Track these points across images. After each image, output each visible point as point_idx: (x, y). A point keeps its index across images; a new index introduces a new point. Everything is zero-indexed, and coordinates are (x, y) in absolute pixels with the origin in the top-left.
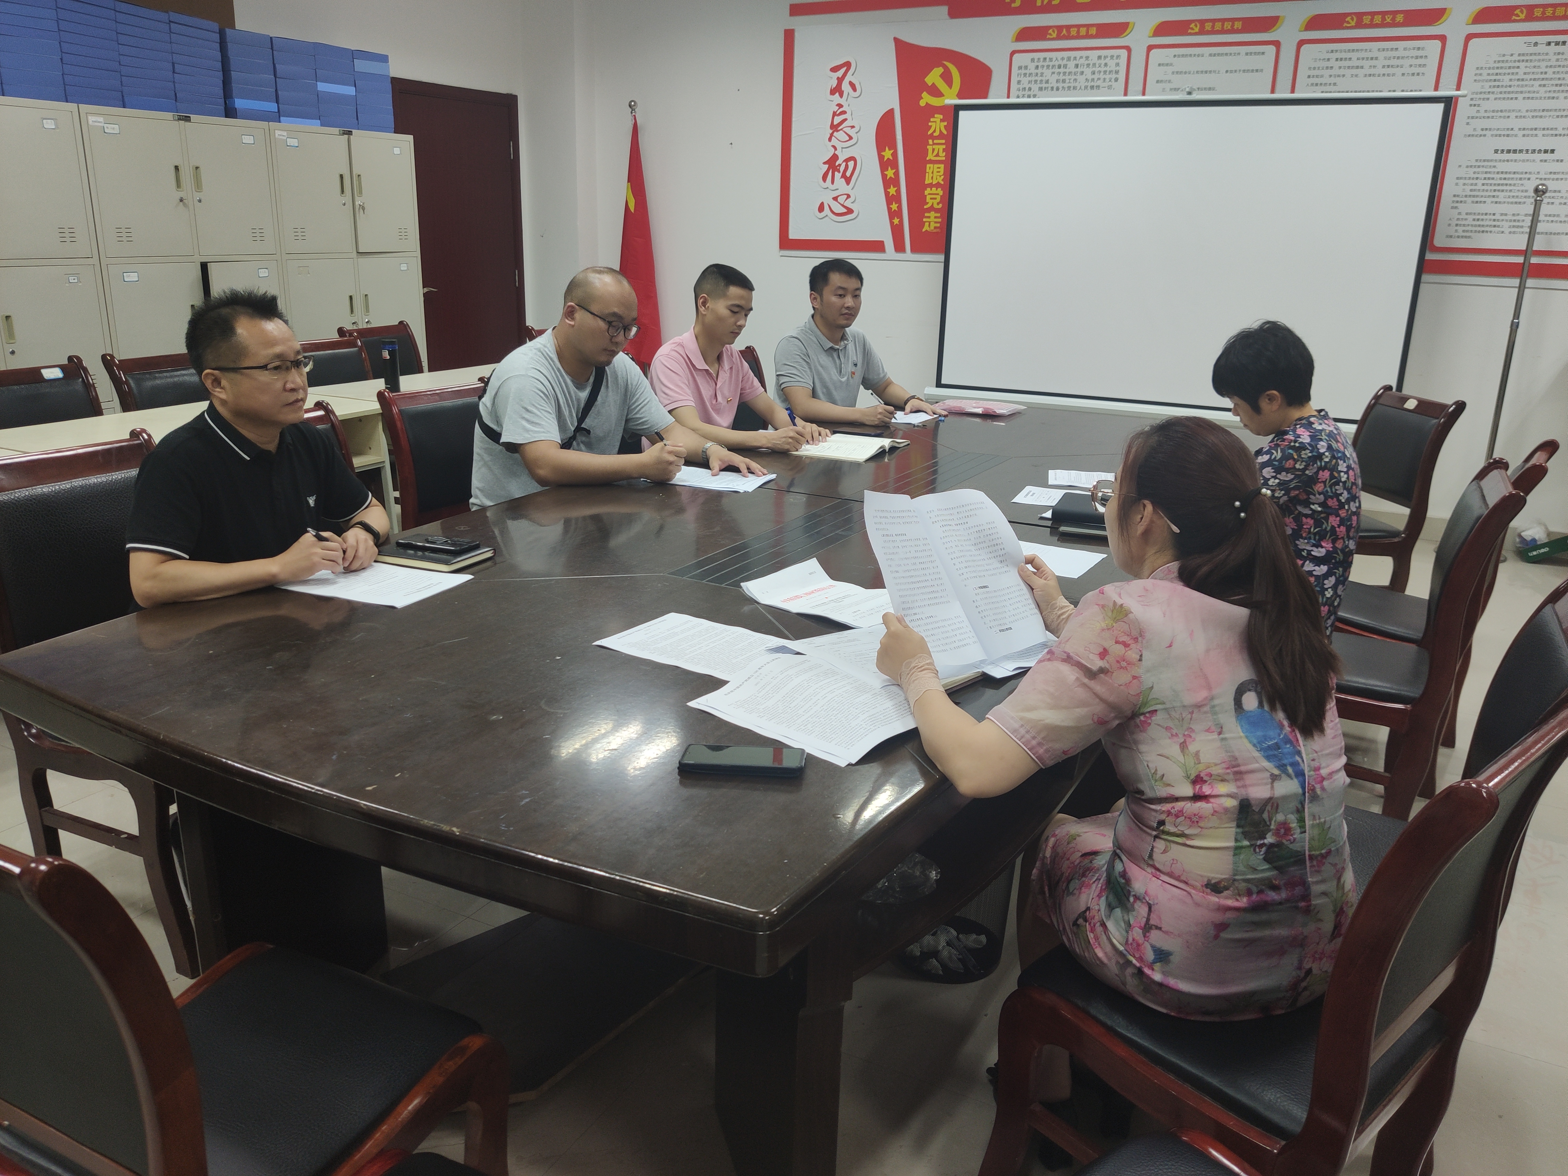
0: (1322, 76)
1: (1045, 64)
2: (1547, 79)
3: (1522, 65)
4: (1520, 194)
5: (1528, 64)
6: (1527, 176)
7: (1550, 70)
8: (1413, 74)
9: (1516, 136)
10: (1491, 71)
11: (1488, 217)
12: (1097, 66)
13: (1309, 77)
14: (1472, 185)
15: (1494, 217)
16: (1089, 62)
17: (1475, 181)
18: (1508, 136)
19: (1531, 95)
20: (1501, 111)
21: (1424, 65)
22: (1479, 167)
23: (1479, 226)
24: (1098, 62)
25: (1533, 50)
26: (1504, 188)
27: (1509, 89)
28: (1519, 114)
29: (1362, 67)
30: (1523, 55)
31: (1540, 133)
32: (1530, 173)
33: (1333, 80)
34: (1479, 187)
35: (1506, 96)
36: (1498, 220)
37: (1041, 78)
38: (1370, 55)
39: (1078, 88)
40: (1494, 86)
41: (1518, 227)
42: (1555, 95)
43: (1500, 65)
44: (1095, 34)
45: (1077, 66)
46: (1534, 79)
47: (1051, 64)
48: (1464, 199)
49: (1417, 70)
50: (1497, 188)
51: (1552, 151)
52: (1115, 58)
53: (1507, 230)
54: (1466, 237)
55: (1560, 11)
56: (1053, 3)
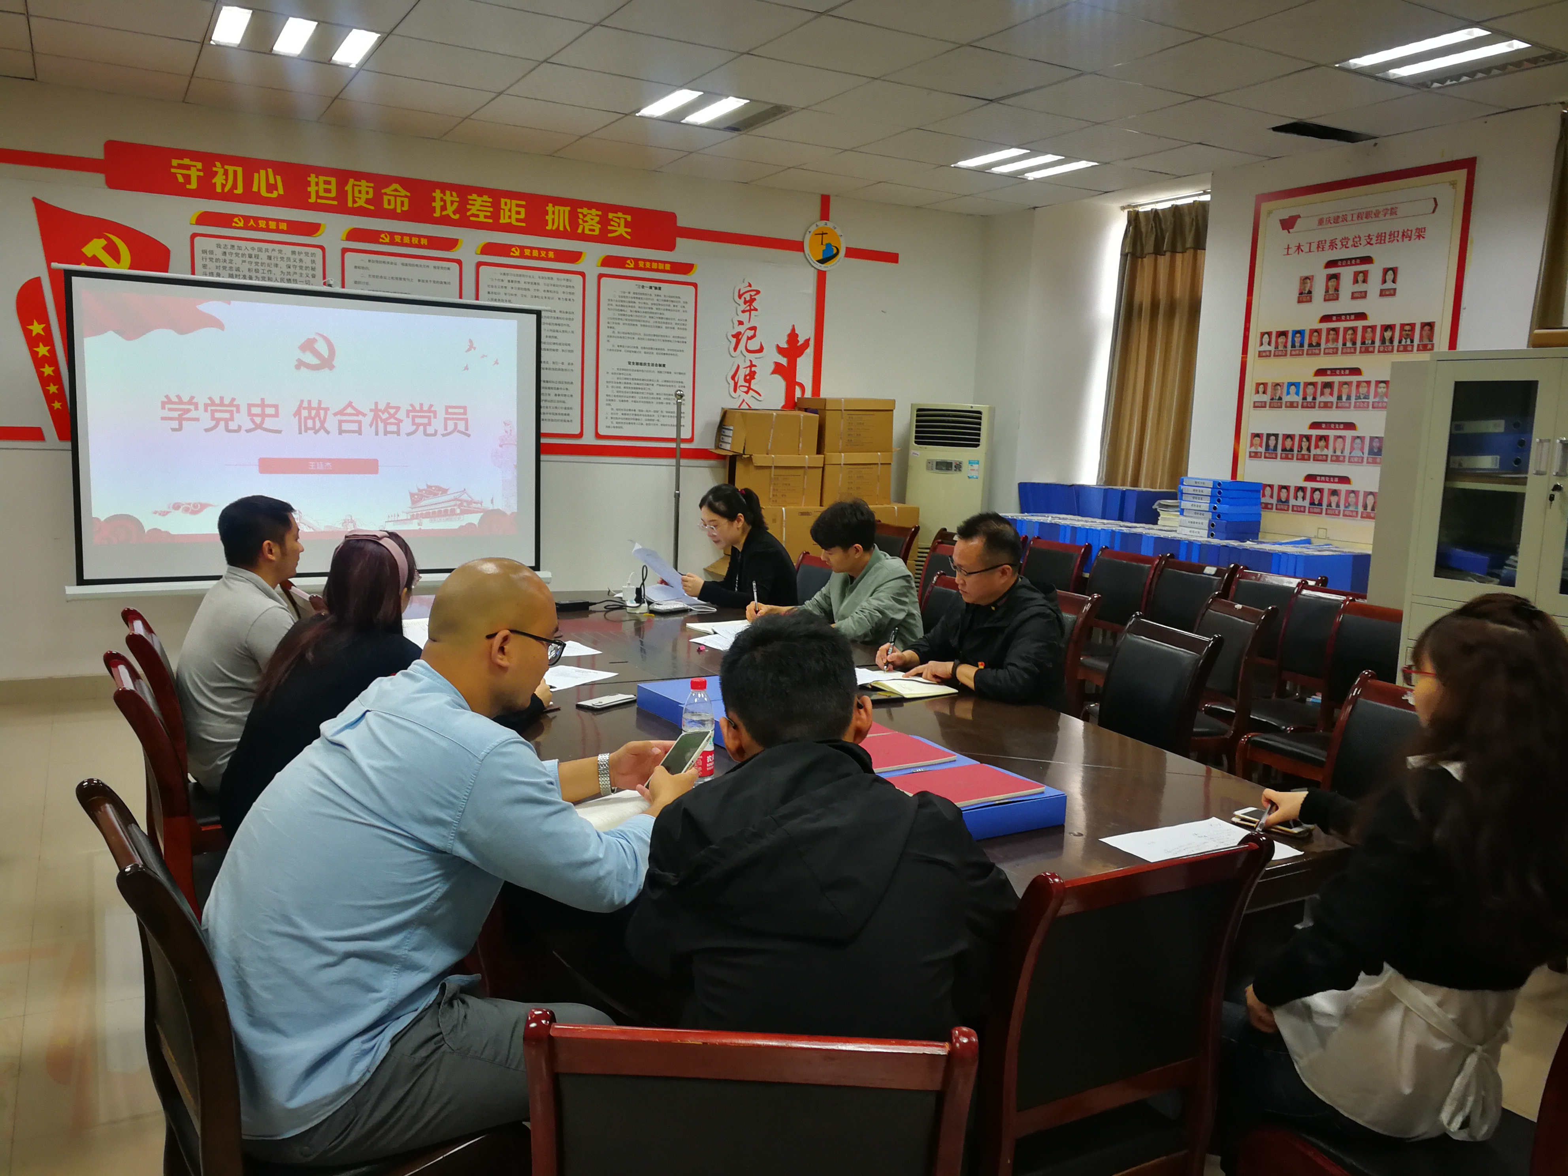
0: (499, 294)
1: (234, 252)
2: (653, 313)
3: (637, 301)
4: (648, 396)
5: (641, 301)
6: (651, 383)
7: (654, 307)
8: (566, 299)
9: (640, 352)
10: (618, 303)
11: (631, 412)
12: (292, 260)
13: (489, 293)
14: (617, 387)
15: (634, 413)
16: (282, 256)
17: (619, 385)
18: (635, 352)
19: (645, 324)
20: (629, 333)
21: (573, 293)
22: (620, 374)
23: (627, 419)
24: (292, 257)
25: (641, 290)
26: (638, 391)
27: (630, 318)
28: (640, 337)
29: (529, 289)
30: (636, 294)
31: (655, 351)
32: (653, 381)
33: (505, 295)
34: (622, 389)
35: (630, 322)
36: (638, 415)
37: (230, 265)
38: (533, 281)
39: (274, 279)
40: (621, 315)
41: (651, 420)
42: (660, 325)
43: (623, 299)
44: (285, 229)
45: (270, 258)
46: (646, 312)
47: (240, 252)
48: (614, 398)
49: (569, 296)
50: (634, 391)
51: (664, 365)
52: (310, 255)
53: (644, 423)
54: (619, 427)
55: (654, 266)
56: (236, 192)
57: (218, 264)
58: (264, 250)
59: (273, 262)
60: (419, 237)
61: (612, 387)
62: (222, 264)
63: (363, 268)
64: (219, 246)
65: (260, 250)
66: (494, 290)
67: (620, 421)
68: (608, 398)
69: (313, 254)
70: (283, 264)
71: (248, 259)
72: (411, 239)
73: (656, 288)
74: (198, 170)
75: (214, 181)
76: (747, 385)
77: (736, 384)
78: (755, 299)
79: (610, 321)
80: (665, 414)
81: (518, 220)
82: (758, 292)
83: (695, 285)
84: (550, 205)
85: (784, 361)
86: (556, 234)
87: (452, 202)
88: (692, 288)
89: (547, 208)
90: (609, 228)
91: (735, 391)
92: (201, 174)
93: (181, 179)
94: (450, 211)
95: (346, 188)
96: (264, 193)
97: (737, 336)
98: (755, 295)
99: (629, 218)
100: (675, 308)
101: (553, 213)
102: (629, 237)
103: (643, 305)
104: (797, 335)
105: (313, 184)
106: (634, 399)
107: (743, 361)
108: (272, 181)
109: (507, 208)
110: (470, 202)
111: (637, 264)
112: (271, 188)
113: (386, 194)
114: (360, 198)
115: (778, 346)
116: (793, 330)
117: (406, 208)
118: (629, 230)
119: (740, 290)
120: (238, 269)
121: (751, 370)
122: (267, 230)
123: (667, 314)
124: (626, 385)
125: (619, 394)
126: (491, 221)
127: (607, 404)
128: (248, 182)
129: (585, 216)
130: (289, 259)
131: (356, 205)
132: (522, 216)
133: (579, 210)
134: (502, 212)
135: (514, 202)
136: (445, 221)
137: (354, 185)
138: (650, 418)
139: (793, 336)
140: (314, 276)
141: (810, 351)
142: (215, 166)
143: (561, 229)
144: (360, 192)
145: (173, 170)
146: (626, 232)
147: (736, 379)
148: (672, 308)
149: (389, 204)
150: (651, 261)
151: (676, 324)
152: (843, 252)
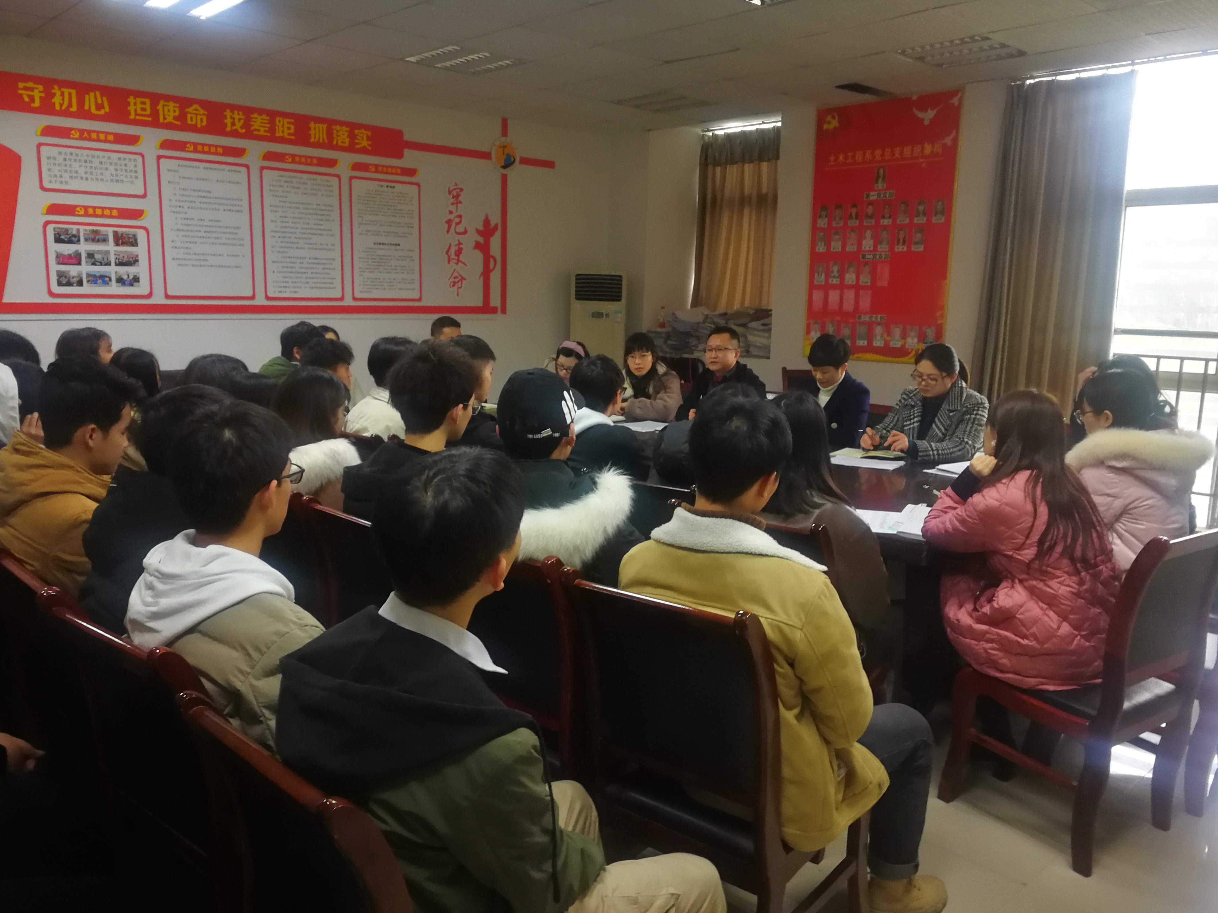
1: (72, 158)
2: (390, 206)
3: (378, 196)
5: (381, 196)
7: (390, 201)
9: (382, 235)
10: (365, 198)
11: (377, 280)
12: (119, 165)
15: (379, 281)
16: (111, 161)
17: (368, 260)
18: (378, 235)
19: (384, 214)
20: (373, 221)
21: (332, 191)
22: (368, 252)
23: (374, 285)
24: (119, 162)
25: (381, 189)
27: (374, 209)
28: (381, 223)
29: (300, 188)
30: (378, 191)
31: (393, 234)
32: (392, 256)
34: (370, 263)
35: (374, 213)
36: (382, 282)
37: (70, 169)
38: (303, 181)
40: (367, 207)
42: (395, 215)
43: (368, 195)
44: (113, 140)
46: (384, 205)
47: (77, 158)
48: (364, 270)
49: (329, 193)
50: (378, 264)
51: (399, 245)
53: (387, 288)
54: (369, 292)
55: (389, 170)
56: (71, 109)
57: (61, 168)
58: (96, 156)
59: (104, 166)
60: (216, 146)
61: (364, 262)
62: (63, 168)
63: (175, 171)
64: (60, 153)
65: (93, 157)
66: (274, 188)
67: (370, 287)
68: (360, 270)
69: (135, 160)
70: (112, 168)
71: (84, 164)
72: (210, 149)
73: (391, 187)
74: (40, 92)
75: (53, 101)
76: (457, 258)
77: (449, 257)
78: (460, 195)
79: (359, 212)
80: (401, 281)
81: (289, 134)
82: (462, 190)
83: (418, 185)
84: (313, 123)
85: (481, 240)
86: (317, 145)
87: (240, 120)
88: (416, 187)
89: (310, 125)
90: (356, 141)
91: (449, 263)
92: (43, 95)
93: (26, 99)
94: (238, 126)
96: (94, 111)
97: (449, 222)
98: (460, 192)
99: (369, 134)
100: (405, 202)
101: (315, 129)
102: (370, 148)
103: (383, 200)
104: (489, 221)
105: (132, 104)
106: (379, 271)
107: (453, 239)
108: (99, 101)
109: (280, 125)
110: (253, 120)
111: (378, 168)
112: (99, 107)
113: (188, 112)
114: (169, 116)
115: (477, 229)
116: (487, 217)
117: (204, 123)
118: (370, 143)
119: (449, 189)
120: (76, 172)
121: (459, 247)
122: (98, 140)
123: (400, 207)
124: (373, 260)
125: (368, 267)
126: (269, 134)
127: (360, 275)
128: (81, 102)
129: (338, 131)
130: (116, 164)
131: (166, 121)
132: (292, 131)
133: (334, 127)
134: (277, 127)
135: (286, 120)
136: (234, 134)
137: (164, 106)
138: (390, 284)
139: (487, 222)
140: (136, 177)
141: (498, 233)
142: (54, 89)
143: (321, 141)
144: (169, 111)
145: (20, 92)
147: (449, 253)
148: (403, 201)
149: (192, 120)
150: (387, 167)
151: (406, 213)
152: (518, 160)
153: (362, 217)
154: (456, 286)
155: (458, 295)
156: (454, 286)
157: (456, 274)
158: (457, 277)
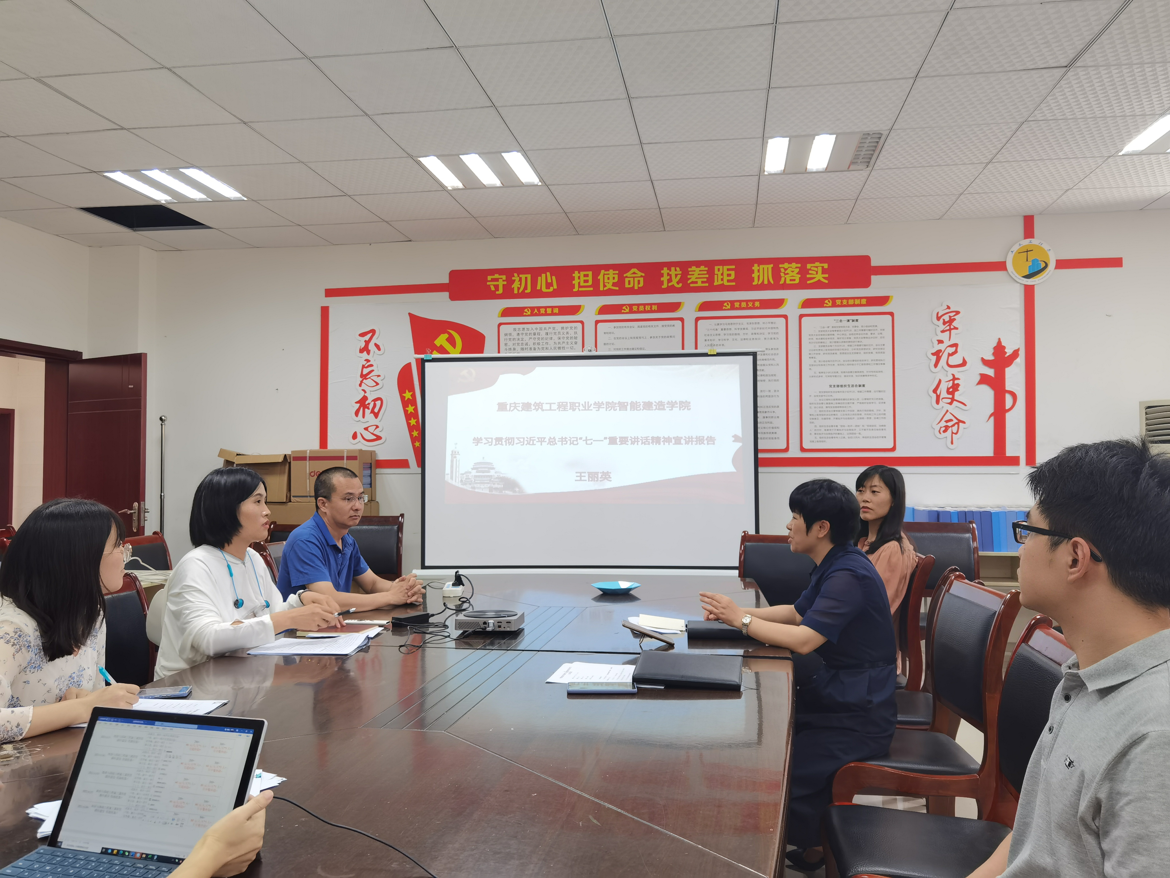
0: (714, 340)
1: (524, 332)
2: (852, 342)
3: (835, 333)
4: (850, 413)
5: (839, 333)
6: (852, 401)
7: (852, 337)
8: (771, 339)
9: (840, 376)
10: (818, 337)
11: (833, 428)
12: (562, 334)
13: (706, 340)
14: (820, 407)
15: (836, 428)
16: (555, 331)
17: (821, 405)
18: (836, 376)
19: (844, 352)
20: (829, 361)
21: (777, 333)
22: (822, 396)
23: (829, 434)
24: (562, 331)
25: (840, 324)
26: (840, 409)
27: (830, 348)
28: (839, 363)
29: (739, 334)
30: (835, 327)
31: (854, 374)
32: (853, 399)
33: (721, 342)
34: (825, 409)
35: (830, 352)
36: (840, 430)
37: (522, 342)
38: (742, 327)
39: (550, 348)
40: (822, 346)
41: (853, 434)
42: (859, 351)
43: (823, 333)
44: (558, 312)
45: (547, 334)
46: (844, 342)
47: (528, 332)
48: (816, 417)
49: (773, 336)
50: (836, 409)
51: (864, 386)
52: (573, 328)
53: (846, 436)
54: (823, 442)
55: (851, 302)
56: (526, 291)
57: (514, 342)
58: (543, 329)
59: (549, 336)
60: (651, 305)
61: (815, 407)
62: (516, 342)
63: (610, 333)
64: (515, 329)
65: (541, 329)
66: (710, 338)
67: (824, 436)
68: (812, 417)
69: (575, 328)
70: (555, 337)
71: (533, 337)
72: (645, 308)
73: (853, 321)
74: (503, 281)
75: (513, 287)
76: (951, 396)
77: (938, 397)
78: (955, 319)
79: (811, 352)
80: (866, 427)
81: (728, 281)
82: (958, 313)
83: (892, 314)
84: (756, 265)
85: (990, 372)
86: (762, 287)
87: (676, 275)
88: (889, 317)
89: (753, 268)
90: (808, 276)
91: (938, 402)
92: (505, 283)
93: (493, 289)
94: (674, 282)
95: (599, 278)
96: (544, 290)
97: (938, 354)
98: (954, 316)
99: (826, 266)
100: (873, 336)
101: (759, 271)
102: (826, 282)
103: (842, 336)
104: (1004, 347)
105: (576, 278)
106: (836, 417)
107: (944, 374)
108: (549, 281)
109: (720, 273)
110: (690, 273)
111: (834, 302)
112: (549, 285)
113: (627, 277)
114: (609, 283)
115: (983, 359)
116: (999, 342)
117: (641, 285)
118: (827, 276)
119: (938, 313)
120: (527, 344)
121: (953, 383)
122: (546, 314)
123: (865, 342)
124: (828, 405)
125: (821, 413)
126: (707, 285)
127: (811, 423)
128: (534, 283)
129: (786, 270)
130: (559, 333)
131: (605, 289)
132: (733, 277)
133: (781, 266)
134: (716, 276)
135: (726, 268)
136: (671, 290)
137: (604, 274)
138: (851, 432)
139: (999, 349)
140: (576, 343)
141: (1020, 361)
142: (514, 276)
143: (766, 282)
144: (608, 279)
145: (488, 283)
146: (824, 278)
147: (938, 392)
148: (869, 335)
149: (629, 284)
150: (848, 299)
151: (874, 349)
152: (1052, 265)
153: (815, 358)
154: (950, 430)
155: (952, 443)
156: (945, 431)
157: (948, 417)
158: (951, 420)
